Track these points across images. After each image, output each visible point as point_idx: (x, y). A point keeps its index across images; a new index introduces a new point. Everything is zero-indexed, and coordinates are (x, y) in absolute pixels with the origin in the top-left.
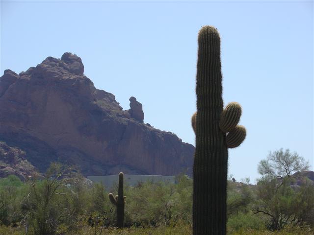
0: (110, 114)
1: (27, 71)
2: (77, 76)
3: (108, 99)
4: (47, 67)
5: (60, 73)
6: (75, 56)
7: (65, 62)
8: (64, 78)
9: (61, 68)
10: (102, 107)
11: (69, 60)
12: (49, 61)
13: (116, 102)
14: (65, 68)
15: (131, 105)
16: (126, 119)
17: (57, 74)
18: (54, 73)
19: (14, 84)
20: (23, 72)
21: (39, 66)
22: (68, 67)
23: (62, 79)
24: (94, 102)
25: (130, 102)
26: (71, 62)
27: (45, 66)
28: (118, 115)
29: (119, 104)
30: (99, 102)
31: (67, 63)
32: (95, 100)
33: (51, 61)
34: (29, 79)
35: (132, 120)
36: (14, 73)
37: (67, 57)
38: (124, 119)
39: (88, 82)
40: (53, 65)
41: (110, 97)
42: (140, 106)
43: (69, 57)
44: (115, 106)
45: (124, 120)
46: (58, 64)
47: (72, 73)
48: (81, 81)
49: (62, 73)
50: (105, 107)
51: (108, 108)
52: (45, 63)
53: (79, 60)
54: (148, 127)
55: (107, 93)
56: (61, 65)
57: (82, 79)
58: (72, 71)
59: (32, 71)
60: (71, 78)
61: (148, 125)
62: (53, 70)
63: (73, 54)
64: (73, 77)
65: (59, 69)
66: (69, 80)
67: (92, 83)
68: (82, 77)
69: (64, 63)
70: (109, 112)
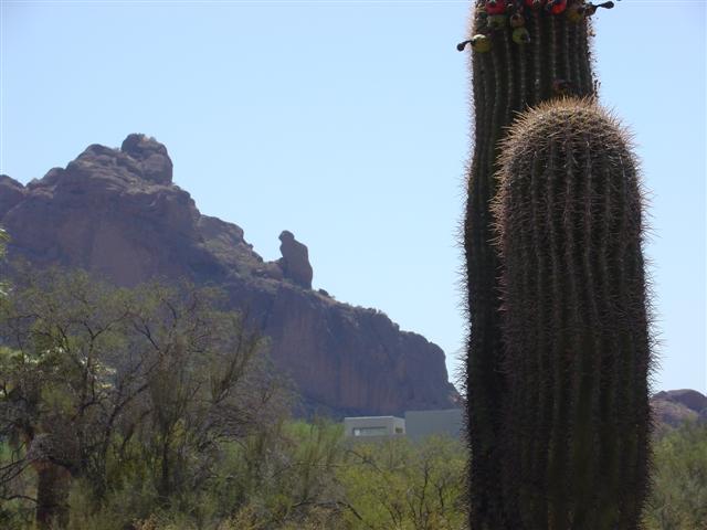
0: (237, 271)
1: (46, 178)
2: (159, 187)
3: (228, 236)
4: (91, 167)
5: (121, 182)
6: (152, 141)
7: (132, 156)
8: (129, 191)
9: (124, 169)
10: (217, 255)
11: (141, 151)
12: (93, 154)
13: (244, 242)
14: (132, 170)
15: (282, 249)
16: (274, 281)
17: (114, 182)
18: (107, 180)
19: (17, 206)
20: (35, 179)
21: (72, 166)
22: (138, 166)
23: (128, 195)
24: (201, 245)
25: (280, 243)
26: (144, 154)
27: (88, 164)
28: (254, 273)
29: (251, 246)
30: (209, 244)
31: (135, 157)
32: (201, 240)
33: (98, 155)
34: (51, 196)
35: (287, 284)
36: (15, 183)
37: (134, 144)
38: (268, 280)
39: (184, 198)
40: (105, 163)
41: (234, 233)
42: (303, 250)
43: (140, 145)
44: (246, 252)
45: (269, 284)
46: (114, 159)
47: (148, 180)
48: (168, 198)
49: (126, 180)
50: (224, 256)
51: (232, 257)
52: (85, 159)
53: (161, 150)
54: (322, 297)
55: (225, 224)
56: (122, 162)
57: (170, 193)
58: (147, 176)
59: (56, 176)
60: (147, 192)
61: (323, 292)
62: (105, 174)
63: (148, 136)
64: (151, 189)
65: (117, 171)
66: (141, 196)
67: (193, 202)
68: (170, 188)
69: (129, 157)
70: (233, 266)
